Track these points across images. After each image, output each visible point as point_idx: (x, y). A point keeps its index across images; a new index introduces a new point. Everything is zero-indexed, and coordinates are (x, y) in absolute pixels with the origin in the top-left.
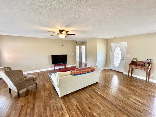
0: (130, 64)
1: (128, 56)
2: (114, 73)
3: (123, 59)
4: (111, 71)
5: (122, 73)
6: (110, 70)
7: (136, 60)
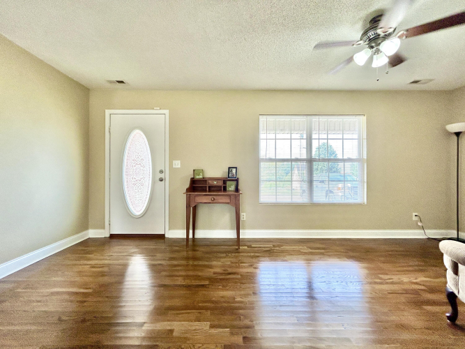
0: (188, 190)
1: (177, 164)
2: (131, 247)
3: (162, 176)
4: (114, 241)
5: (162, 237)
6: (112, 236)
7: (201, 177)
